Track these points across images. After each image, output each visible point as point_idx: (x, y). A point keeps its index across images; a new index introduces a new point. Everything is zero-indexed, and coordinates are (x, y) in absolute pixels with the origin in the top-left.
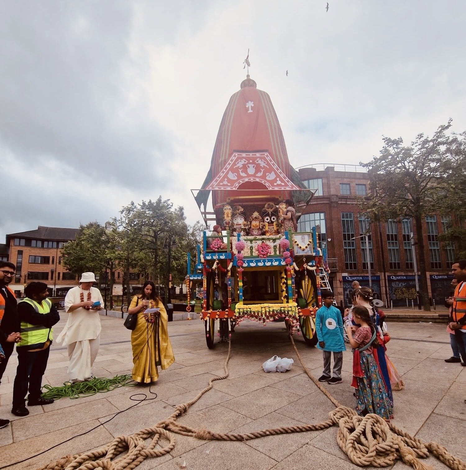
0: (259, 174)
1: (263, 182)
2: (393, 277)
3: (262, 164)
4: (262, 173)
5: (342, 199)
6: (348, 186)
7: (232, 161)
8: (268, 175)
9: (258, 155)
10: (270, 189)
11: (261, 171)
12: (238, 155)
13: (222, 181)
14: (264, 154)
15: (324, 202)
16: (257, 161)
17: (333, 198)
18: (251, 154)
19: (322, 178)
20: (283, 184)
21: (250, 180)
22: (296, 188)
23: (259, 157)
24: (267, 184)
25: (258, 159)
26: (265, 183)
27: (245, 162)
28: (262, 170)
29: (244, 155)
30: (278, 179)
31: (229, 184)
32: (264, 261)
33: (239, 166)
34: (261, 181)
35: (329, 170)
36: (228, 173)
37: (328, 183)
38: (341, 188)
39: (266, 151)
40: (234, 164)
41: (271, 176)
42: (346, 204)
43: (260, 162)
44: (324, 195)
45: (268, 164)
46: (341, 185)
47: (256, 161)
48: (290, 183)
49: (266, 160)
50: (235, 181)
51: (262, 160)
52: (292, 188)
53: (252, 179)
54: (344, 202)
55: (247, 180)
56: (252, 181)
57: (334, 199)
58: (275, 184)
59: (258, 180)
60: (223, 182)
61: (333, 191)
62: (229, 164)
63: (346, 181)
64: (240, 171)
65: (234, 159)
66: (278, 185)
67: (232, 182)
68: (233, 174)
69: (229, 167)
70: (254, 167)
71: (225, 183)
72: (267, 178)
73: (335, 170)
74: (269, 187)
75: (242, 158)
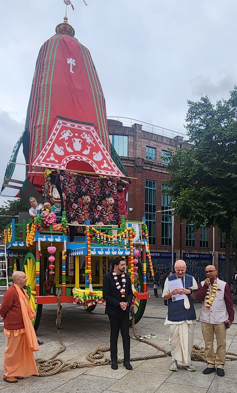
0: (86, 152)
1: (90, 162)
2: (187, 255)
3: (89, 141)
4: (89, 151)
5: (147, 164)
6: (154, 150)
7: (56, 130)
8: (95, 155)
9: (83, 128)
10: (97, 172)
11: (87, 149)
12: (63, 123)
13: (48, 156)
14: (89, 129)
15: (129, 165)
16: (83, 136)
17: (138, 162)
18: (76, 125)
19: (128, 136)
20: (110, 168)
21: (77, 158)
22: (122, 175)
23: (84, 131)
24: (94, 166)
25: (84, 133)
26: (92, 164)
27: (70, 134)
28: (89, 148)
29: (69, 125)
30: (105, 161)
31: (57, 161)
32: (111, 250)
33: (64, 138)
34: (88, 161)
35: (136, 127)
36: (53, 146)
37: (134, 143)
38: (147, 151)
39: (92, 125)
40: (59, 135)
41: (98, 157)
42: (151, 170)
43: (86, 137)
44: (129, 156)
45: (94, 141)
46: (147, 148)
47: (81, 135)
48: (116, 168)
49: (92, 136)
50: (62, 157)
51: (88, 135)
52: (118, 174)
53: (79, 158)
54: (149, 169)
55: (73, 158)
56: (79, 160)
57: (140, 163)
58: (102, 167)
59: (84, 159)
60: (49, 158)
61: (139, 154)
62: (54, 134)
63: (152, 144)
64: (66, 144)
65: (59, 127)
66: (105, 169)
67: (59, 158)
68: (59, 147)
69: (54, 138)
70: (80, 142)
71: (52, 158)
72: (94, 158)
73: (142, 129)
74: (97, 169)
75: (67, 128)
